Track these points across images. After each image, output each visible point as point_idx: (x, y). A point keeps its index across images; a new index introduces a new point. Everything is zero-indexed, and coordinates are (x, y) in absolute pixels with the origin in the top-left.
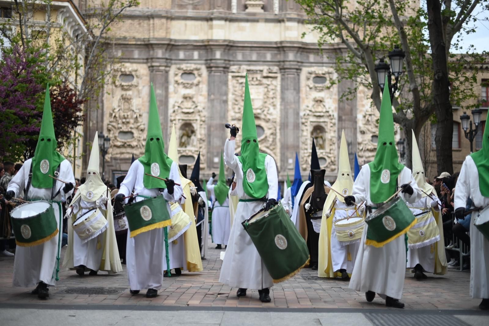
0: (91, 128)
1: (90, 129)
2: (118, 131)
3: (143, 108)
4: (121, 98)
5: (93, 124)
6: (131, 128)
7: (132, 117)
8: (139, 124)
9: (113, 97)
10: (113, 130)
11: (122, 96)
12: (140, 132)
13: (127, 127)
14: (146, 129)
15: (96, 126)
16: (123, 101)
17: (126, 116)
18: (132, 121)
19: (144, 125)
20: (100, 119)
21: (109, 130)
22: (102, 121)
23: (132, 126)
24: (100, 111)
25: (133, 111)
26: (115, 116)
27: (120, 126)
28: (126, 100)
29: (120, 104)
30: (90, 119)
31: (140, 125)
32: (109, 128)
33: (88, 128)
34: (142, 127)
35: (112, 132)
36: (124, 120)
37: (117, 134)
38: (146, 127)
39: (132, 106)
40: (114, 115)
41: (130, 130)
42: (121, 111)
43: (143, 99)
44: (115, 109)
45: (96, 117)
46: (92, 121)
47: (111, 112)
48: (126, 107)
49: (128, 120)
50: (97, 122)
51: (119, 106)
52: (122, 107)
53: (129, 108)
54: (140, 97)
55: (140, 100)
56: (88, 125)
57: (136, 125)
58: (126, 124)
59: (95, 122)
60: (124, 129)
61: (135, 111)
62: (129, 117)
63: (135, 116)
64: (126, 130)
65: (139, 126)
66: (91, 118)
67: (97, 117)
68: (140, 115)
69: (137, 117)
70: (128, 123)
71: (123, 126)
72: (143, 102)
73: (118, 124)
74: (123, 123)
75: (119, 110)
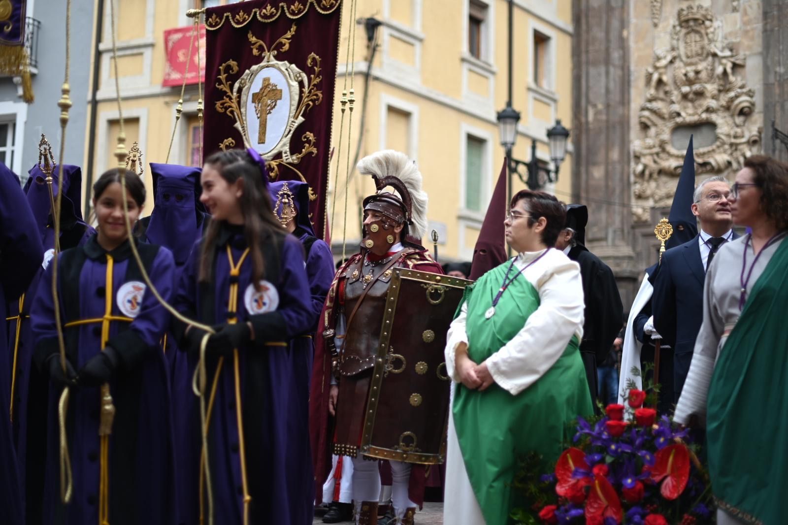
0: (591, 126)
1: (588, 130)
2: (671, 124)
3: (746, 42)
4: (677, 23)
5: (597, 113)
6: (708, 110)
7: (711, 77)
8: (732, 94)
9: (656, 25)
10: (655, 125)
11: (679, 14)
12: (739, 120)
13: (695, 108)
14: (759, 107)
15: (604, 117)
16: (684, 31)
17: (691, 75)
18: (711, 88)
19: (750, 94)
20: (616, 97)
21: (645, 127)
22: (625, 101)
23: (713, 104)
24: (615, 73)
25: (715, 55)
26: (660, 82)
27: (676, 107)
28: (691, 23)
29: (675, 42)
30: (588, 101)
31: (737, 97)
32: (643, 120)
33: (584, 127)
34: (743, 101)
35: (653, 131)
36: (685, 89)
37: (666, 136)
38: (758, 99)
39: (711, 41)
40: (655, 77)
41: (704, 116)
42: (678, 63)
43: (745, 13)
44: (658, 59)
45: (603, 91)
46: (595, 106)
47: (650, 70)
48: (695, 48)
49: (696, 87)
50: (608, 106)
51: (673, 49)
52: (682, 51)
53: (702, 48)
54: (735, 10)
55: (737, 16)
56: (583, 119)
57: (724, 99)
58: (692, 101)
59: (600, 106)
60: (689, 114)
61: (720, 54)
62: (703, 75)
63: (719, 70)
64: (695, 118)
65: (732, 100)
66: (592, 97)
67: (608, 91)
68: (735, 66)
69: (725, 73)
70: (700, 94)
71: (685, 108)
72: (745, 23)
73: (673, 102)
74: (685, 97)
75: (671, 62)
